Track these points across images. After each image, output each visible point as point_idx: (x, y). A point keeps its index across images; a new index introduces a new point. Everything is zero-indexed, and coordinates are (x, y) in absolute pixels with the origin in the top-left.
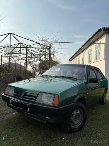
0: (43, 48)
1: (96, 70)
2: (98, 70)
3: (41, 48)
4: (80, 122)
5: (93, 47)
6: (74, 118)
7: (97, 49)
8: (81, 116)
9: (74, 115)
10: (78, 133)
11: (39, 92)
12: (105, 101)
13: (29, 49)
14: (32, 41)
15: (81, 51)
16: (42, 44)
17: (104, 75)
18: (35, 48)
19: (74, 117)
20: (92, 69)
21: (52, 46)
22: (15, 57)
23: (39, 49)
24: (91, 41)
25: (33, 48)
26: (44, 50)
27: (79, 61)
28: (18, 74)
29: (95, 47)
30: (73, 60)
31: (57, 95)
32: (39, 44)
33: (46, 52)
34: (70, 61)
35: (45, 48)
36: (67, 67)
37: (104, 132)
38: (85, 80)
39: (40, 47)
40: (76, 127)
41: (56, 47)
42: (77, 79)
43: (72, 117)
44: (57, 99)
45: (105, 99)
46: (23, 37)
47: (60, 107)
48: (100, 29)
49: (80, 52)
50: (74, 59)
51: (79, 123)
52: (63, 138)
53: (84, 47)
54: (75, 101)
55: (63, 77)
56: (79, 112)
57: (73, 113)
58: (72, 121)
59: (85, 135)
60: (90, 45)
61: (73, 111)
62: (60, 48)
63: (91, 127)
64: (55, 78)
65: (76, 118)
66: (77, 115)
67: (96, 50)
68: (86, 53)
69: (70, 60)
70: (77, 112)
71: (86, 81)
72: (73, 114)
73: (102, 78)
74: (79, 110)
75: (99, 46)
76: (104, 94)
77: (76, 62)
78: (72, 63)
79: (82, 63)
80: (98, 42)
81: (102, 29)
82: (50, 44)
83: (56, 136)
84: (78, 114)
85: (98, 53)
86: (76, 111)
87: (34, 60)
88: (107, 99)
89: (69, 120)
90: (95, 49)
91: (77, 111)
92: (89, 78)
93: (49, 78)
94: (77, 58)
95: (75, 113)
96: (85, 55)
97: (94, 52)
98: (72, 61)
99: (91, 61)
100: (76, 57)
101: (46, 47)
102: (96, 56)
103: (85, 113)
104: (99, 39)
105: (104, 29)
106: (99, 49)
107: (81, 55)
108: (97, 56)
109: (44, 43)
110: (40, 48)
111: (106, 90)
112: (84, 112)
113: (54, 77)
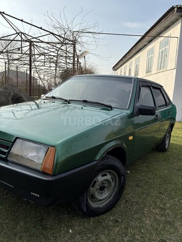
0: (62, 43)
1: (154, 88)
2: (160, 89)
3: (58, 43)
4: (111, 196)
5: (156, 44)
6: (97, 190)
7: (164, 49)
8: (113, 184)
9: (97, 183)
10: (104, 216)
11: (17, 138)
12: (166, 147)
13: (35, 43)
14: (41, 28)
15: (134, 51)
16: (59, 36)
17: (171, 99)
18: (48, 43)
19: (97, 186)
20: (148, 86)
21: (79, 40)
22: (15, 60)
23: (54, 45)
24: (153, 33)
25: (42, 42)
26: (63, 48)
27: (130, 70)
28: (15, 92)
29: (160, 43)
30: (121, 68)
31: (53, 148)
32: (53, 34)
33: (66, 51)
34: (116, 70)
35: (66, 44)
36: (97, 80)
37: (157, 214)
38: (128, 109)
39: (57, 41)
40: (101, 206)
41: (85, 43)
42: (111, 108)
43: (93, 186)
44: (51, 158)
45: (167, 142)
46: (22, 20)
47: (58, 174)
48: (173, 8)
49: (132, 54)
50: (121, 66)
51: (107, 196)
52: (71, 231)
53: (140, 45)
54: (98, 158)
55: (85, 101)
56: (108, 177)
57: (95, 179)
58: (92, 195)
59: (117, 221)
60: (150, 41)
61: (96, 175)
62: (94, 43)
63: (133, 202)
64: (69, 103)
65: (102, 188)
66: (105, 182)
67: (161, 51)
68: (143, 55)
69: (115, 68)
70: (105, 178)
71: (129, 112)
72: (95, 182)
73: (166, 105)
74: (109, 172)
75: (167, 43)
76: (166, 135)
77: (125, 73)
78: (119, 74)
79: (135, 75)
80: (167, 34)
81: (176, 9)
82: (74, 35)
83: (57, 225)
84: (107, 180)
85: (163, 56)
86: (103, 176)
87: (50, 67)
88: (172, 142)
89: (85, 194)
90: (160, 49)
91: (106, 175)
92: (138, 105)
93: (57, 103)
94: (127, 64)
95: (100, 178)
96: (141, 60)
97: (157, 54)
98: (119, 71)
99: (150, 72)
100: (125, 63)
101: (67, 41)
102: (160, 62)
103: (122, 178)
104: (169, 29)
105: (180, 8)
106: (166, 47)
107: (133, 60)
108: (163, 61)
109: (64, 33)
110: (55, 43)
111: (172, 126)
112: (120, 175)
113: (66, 101)
